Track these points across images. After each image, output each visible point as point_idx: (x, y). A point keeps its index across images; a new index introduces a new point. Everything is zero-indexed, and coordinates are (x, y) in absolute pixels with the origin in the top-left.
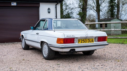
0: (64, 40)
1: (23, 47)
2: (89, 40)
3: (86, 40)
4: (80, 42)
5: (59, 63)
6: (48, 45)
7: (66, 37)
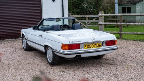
0: (69, 46)
1: (25, 48)
2: (95, 45)
3: (93, 45)
4: (86, 48)
5: (64, 70)
6: (52, 50)
7: (71, 43)
